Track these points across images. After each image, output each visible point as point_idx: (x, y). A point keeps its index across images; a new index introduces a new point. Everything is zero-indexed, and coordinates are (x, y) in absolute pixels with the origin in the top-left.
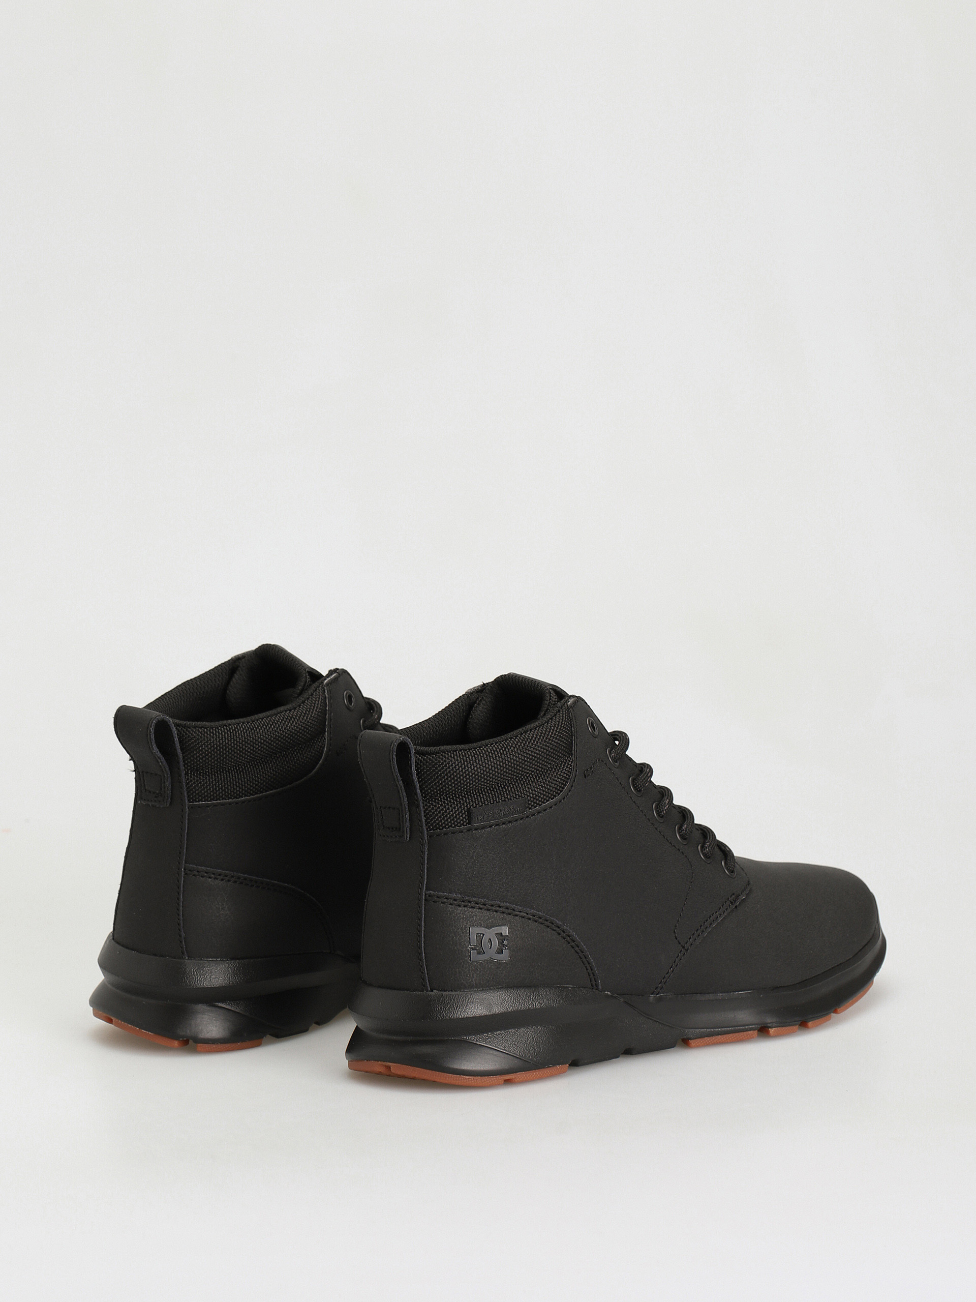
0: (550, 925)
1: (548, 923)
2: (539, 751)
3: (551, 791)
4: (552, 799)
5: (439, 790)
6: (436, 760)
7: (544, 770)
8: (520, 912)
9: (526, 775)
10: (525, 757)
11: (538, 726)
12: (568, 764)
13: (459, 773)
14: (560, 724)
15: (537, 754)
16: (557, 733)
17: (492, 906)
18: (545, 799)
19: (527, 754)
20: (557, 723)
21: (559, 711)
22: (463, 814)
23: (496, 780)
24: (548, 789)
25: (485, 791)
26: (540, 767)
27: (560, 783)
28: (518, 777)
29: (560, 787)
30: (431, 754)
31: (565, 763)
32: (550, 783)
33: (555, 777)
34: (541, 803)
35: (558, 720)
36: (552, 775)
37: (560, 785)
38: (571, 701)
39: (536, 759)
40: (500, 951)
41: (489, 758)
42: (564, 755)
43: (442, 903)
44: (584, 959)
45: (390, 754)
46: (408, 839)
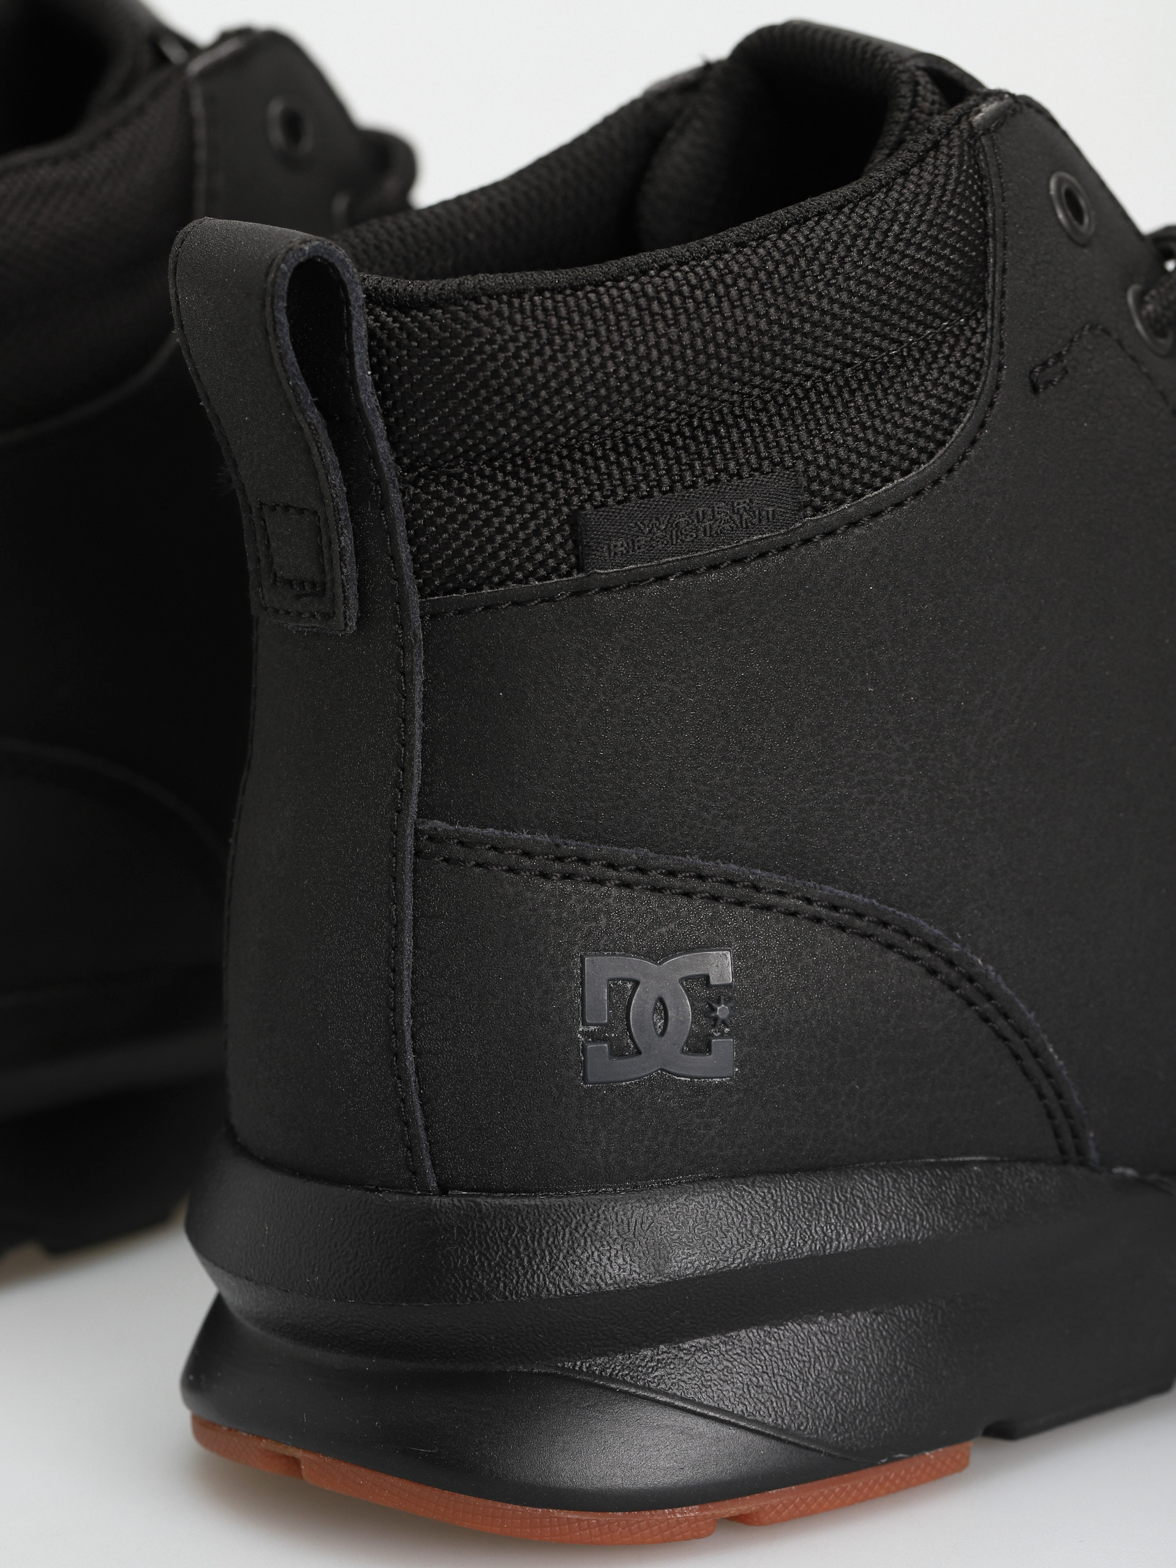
0: (897, 938)
1: (888, 934)
2: (852, 294)
3: (900, 442)
4: (905, 473)
5: (462, 442)
6: (444, 328)
7: (874, 363)
8: (780, 893)
9: (800, 385)
10: (792, 315)
11: (849, 202)
12: (968, 341)
13: (533, 379)
14: (938, 192)
15: (843, 305)
16: (923, 227)
17: (672, 873)
18: (874, 475)
19: (801, 304)
20: (926, 189)
21: (936, 146)
22: (553, 533)
23: (680, 403)
24: (888, 437)
25: (639, 447)
26: (855, 355)
27: (934, 412)
28: (769, 390)
29: (937, 428)
30: (428, 304)
31: (957, 338)
32: (897, 415)
33: (916, 391)
34: (859, 489)
35: (929, 178)
36: (903, 383)
37: (937, 419)
38: (988, 109)
39: (838, 324)
40: (700, 1045)
41: (648, 320)
42: (953, 309)
43: (478, 865)
44: (1029, 1062)
45: (264, 306)
46: (353, 624)
